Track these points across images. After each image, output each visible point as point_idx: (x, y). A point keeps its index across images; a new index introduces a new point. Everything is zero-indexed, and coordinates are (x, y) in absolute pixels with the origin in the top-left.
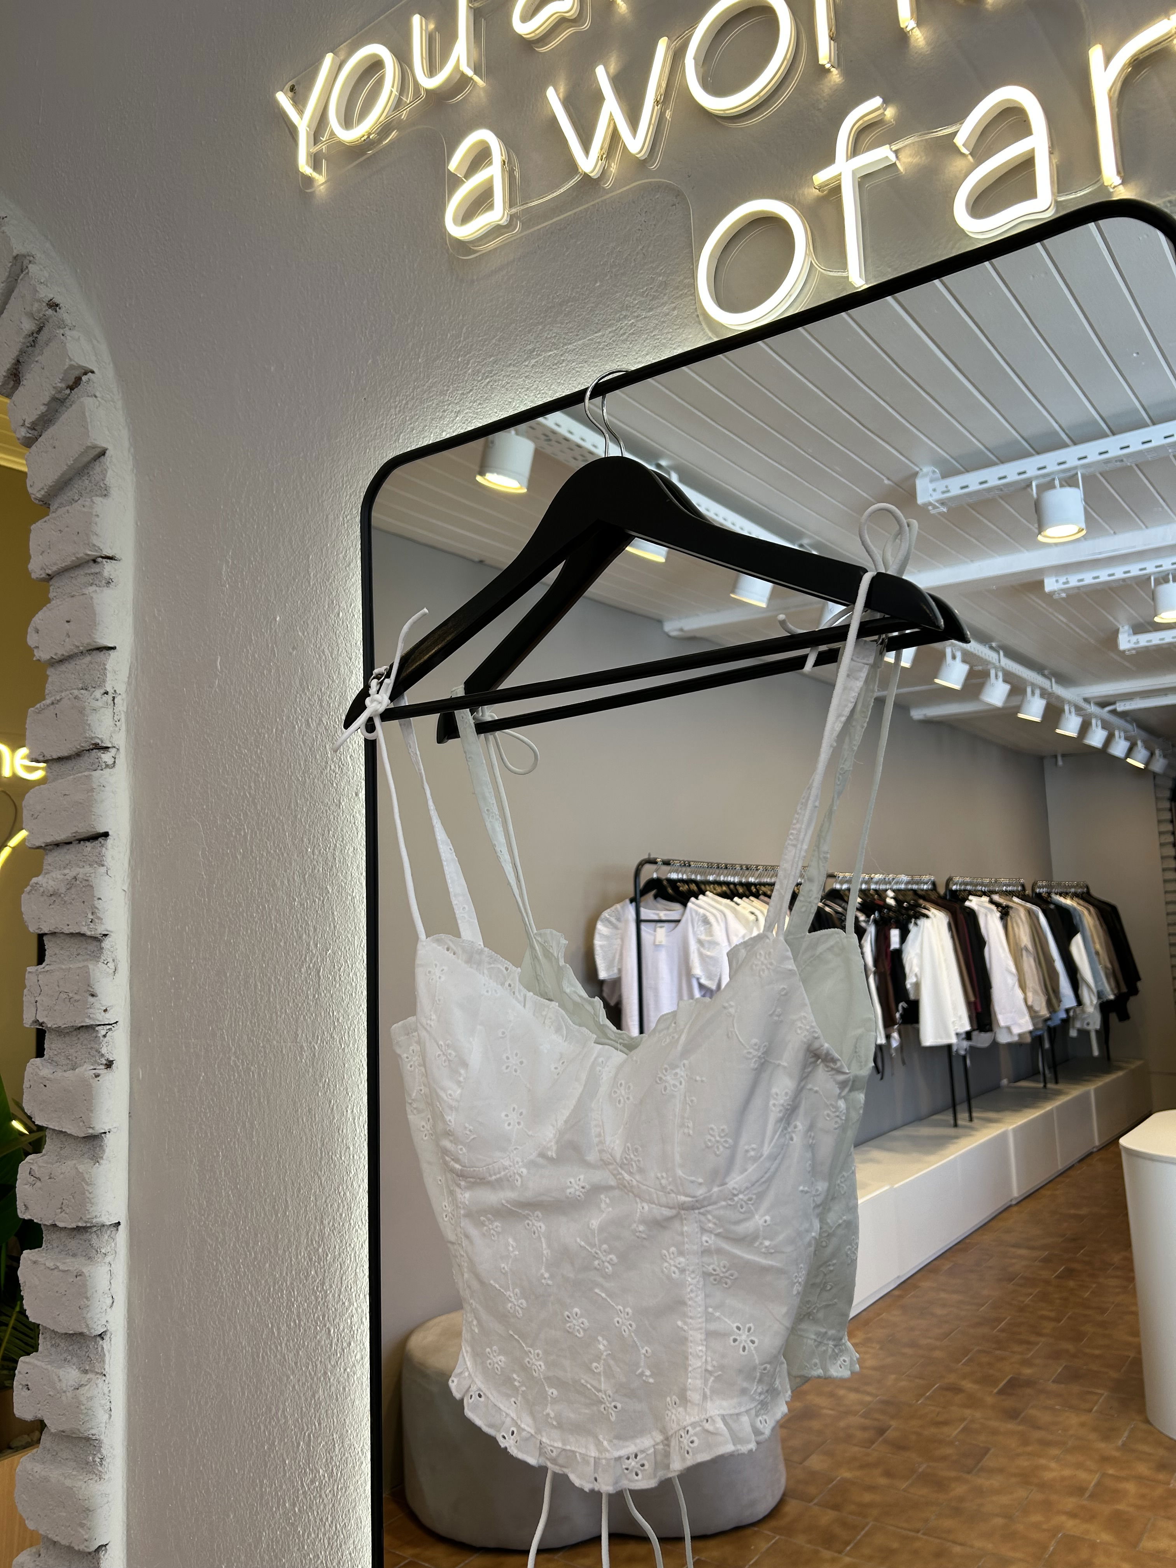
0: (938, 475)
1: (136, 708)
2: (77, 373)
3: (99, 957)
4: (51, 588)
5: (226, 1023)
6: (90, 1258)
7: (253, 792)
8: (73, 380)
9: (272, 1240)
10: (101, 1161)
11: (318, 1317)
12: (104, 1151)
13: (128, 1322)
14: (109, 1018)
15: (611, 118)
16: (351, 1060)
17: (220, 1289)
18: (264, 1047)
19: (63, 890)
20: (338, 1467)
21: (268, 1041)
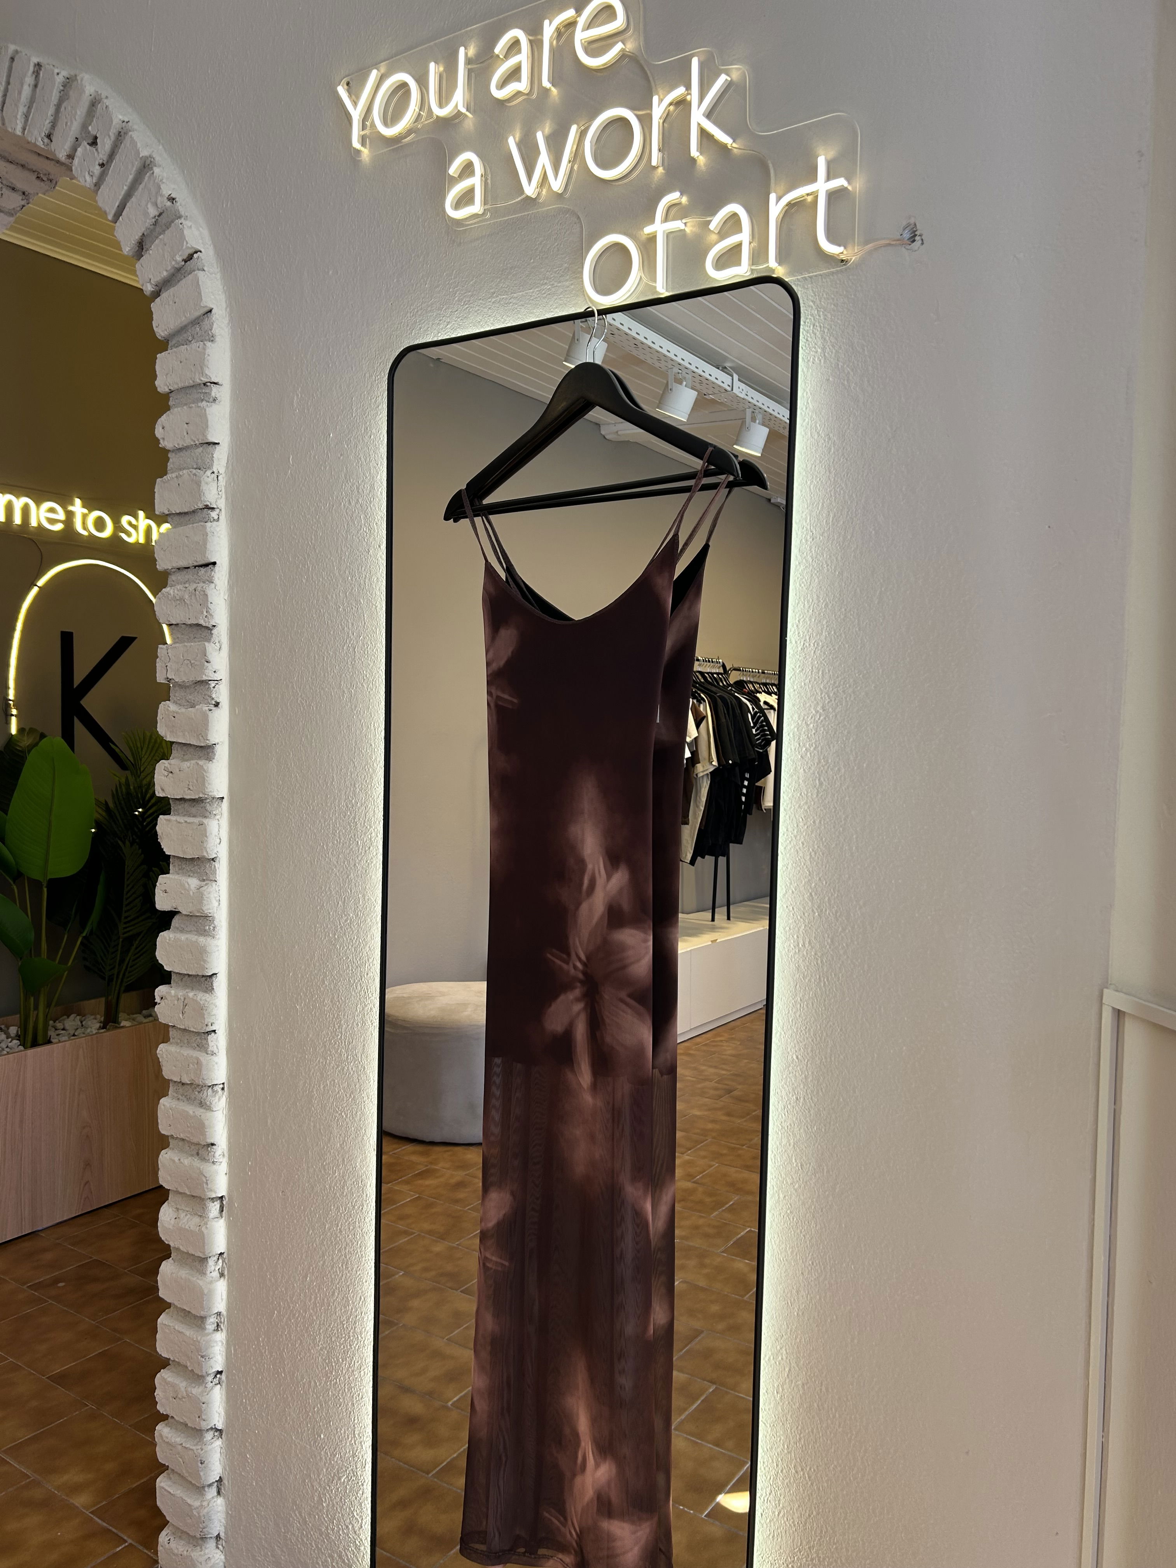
1: (232, 484)
2: (191, 251)
3: (210, 639)
4: (171, 399)
5: (295, 679)
6: (205, 817)
7: (313, 542)
8: (188, 256)
9: (324, 798)
10: (214, 761)
12: (214, 754)
13: (229, 854)
14: (217, 676)
15: (544, 166)
16: (374, 698)
17: (291, 828)
18: (320, 692)
19: (187, 597)
21: (322, 689)
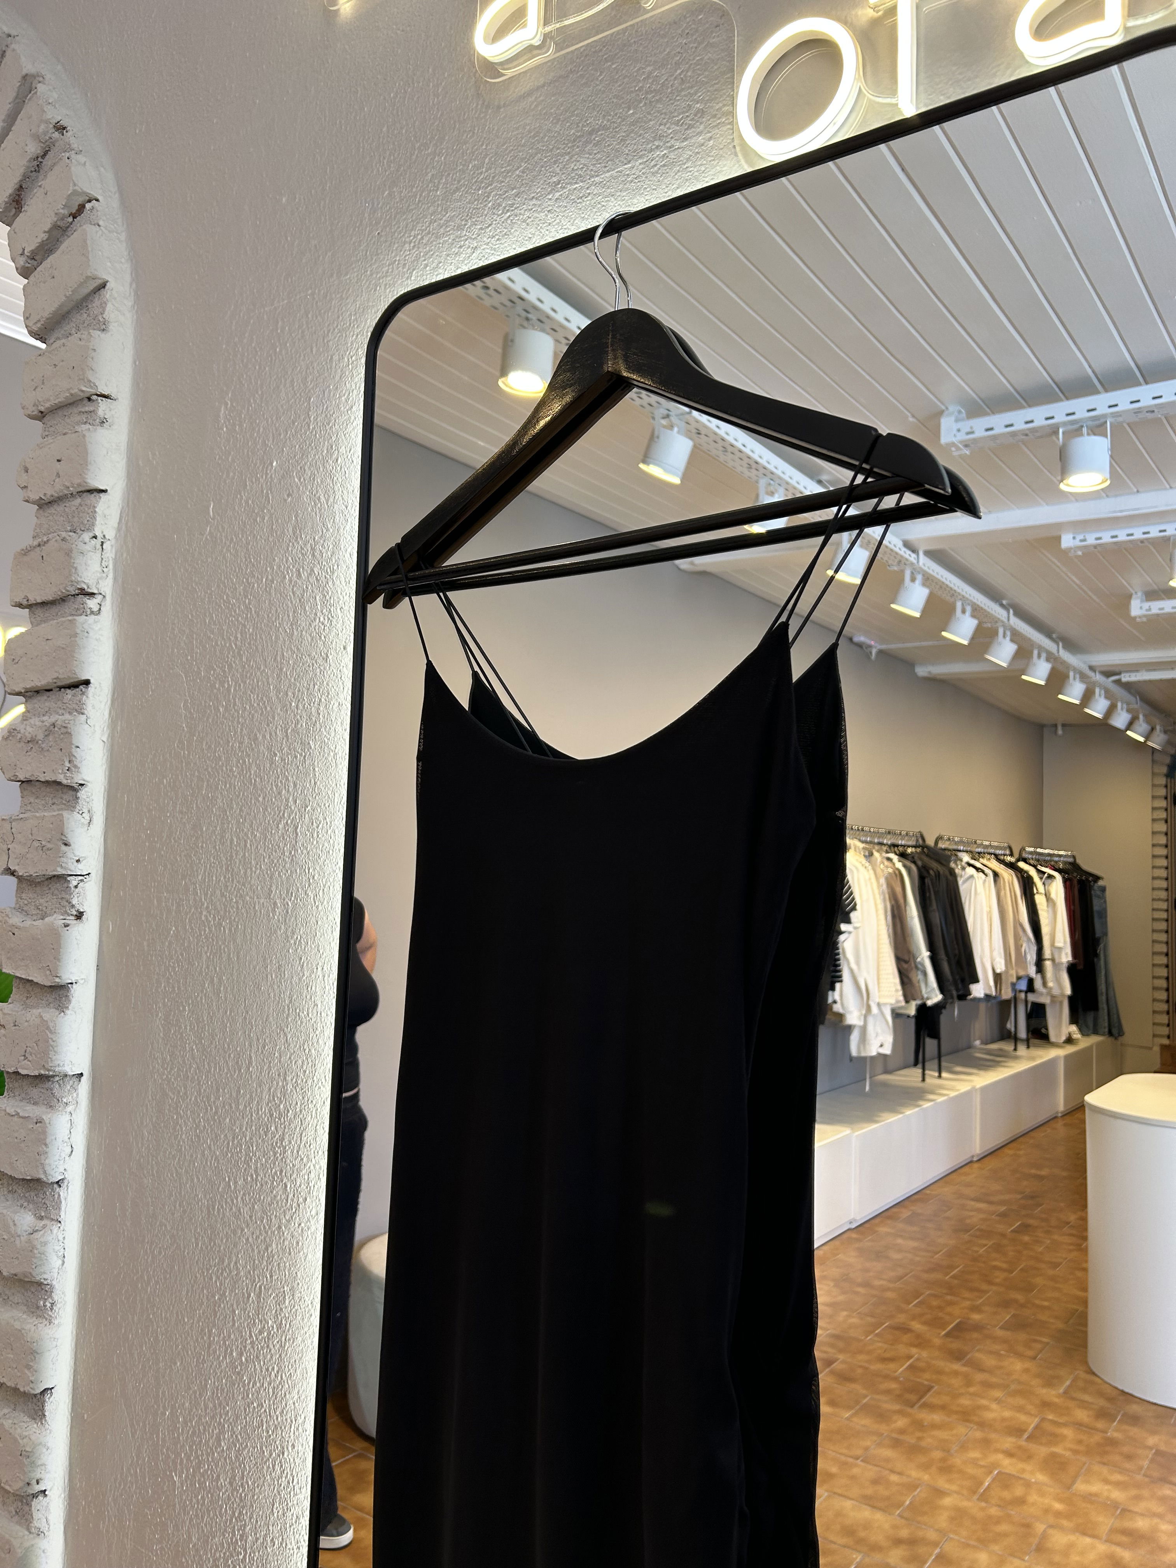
0: (964, 415)
1: (125, 555)
2: (81, 200)
3: (74, 807)
5: (200, 878)
6: (51, 1106)
7: (239, 643)
8: (77, 207)
10: (67, 1012)
11: (276, 1173)
12: (70, 1001)
13: (86, 1172)
14: (81, 869)
16: (325, 918)
17: (179, 1142)
18: (237, 902)
19: (40, 736)
20: (287, 1319)
21: (241, 896)
